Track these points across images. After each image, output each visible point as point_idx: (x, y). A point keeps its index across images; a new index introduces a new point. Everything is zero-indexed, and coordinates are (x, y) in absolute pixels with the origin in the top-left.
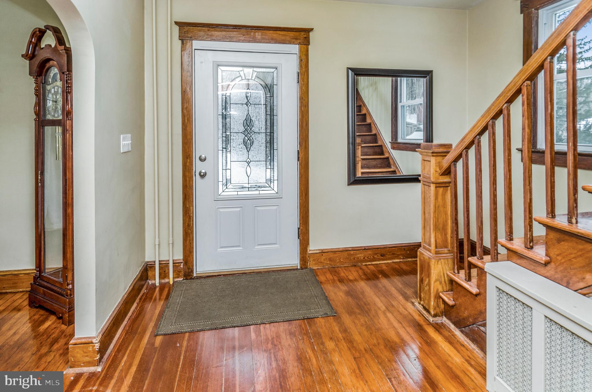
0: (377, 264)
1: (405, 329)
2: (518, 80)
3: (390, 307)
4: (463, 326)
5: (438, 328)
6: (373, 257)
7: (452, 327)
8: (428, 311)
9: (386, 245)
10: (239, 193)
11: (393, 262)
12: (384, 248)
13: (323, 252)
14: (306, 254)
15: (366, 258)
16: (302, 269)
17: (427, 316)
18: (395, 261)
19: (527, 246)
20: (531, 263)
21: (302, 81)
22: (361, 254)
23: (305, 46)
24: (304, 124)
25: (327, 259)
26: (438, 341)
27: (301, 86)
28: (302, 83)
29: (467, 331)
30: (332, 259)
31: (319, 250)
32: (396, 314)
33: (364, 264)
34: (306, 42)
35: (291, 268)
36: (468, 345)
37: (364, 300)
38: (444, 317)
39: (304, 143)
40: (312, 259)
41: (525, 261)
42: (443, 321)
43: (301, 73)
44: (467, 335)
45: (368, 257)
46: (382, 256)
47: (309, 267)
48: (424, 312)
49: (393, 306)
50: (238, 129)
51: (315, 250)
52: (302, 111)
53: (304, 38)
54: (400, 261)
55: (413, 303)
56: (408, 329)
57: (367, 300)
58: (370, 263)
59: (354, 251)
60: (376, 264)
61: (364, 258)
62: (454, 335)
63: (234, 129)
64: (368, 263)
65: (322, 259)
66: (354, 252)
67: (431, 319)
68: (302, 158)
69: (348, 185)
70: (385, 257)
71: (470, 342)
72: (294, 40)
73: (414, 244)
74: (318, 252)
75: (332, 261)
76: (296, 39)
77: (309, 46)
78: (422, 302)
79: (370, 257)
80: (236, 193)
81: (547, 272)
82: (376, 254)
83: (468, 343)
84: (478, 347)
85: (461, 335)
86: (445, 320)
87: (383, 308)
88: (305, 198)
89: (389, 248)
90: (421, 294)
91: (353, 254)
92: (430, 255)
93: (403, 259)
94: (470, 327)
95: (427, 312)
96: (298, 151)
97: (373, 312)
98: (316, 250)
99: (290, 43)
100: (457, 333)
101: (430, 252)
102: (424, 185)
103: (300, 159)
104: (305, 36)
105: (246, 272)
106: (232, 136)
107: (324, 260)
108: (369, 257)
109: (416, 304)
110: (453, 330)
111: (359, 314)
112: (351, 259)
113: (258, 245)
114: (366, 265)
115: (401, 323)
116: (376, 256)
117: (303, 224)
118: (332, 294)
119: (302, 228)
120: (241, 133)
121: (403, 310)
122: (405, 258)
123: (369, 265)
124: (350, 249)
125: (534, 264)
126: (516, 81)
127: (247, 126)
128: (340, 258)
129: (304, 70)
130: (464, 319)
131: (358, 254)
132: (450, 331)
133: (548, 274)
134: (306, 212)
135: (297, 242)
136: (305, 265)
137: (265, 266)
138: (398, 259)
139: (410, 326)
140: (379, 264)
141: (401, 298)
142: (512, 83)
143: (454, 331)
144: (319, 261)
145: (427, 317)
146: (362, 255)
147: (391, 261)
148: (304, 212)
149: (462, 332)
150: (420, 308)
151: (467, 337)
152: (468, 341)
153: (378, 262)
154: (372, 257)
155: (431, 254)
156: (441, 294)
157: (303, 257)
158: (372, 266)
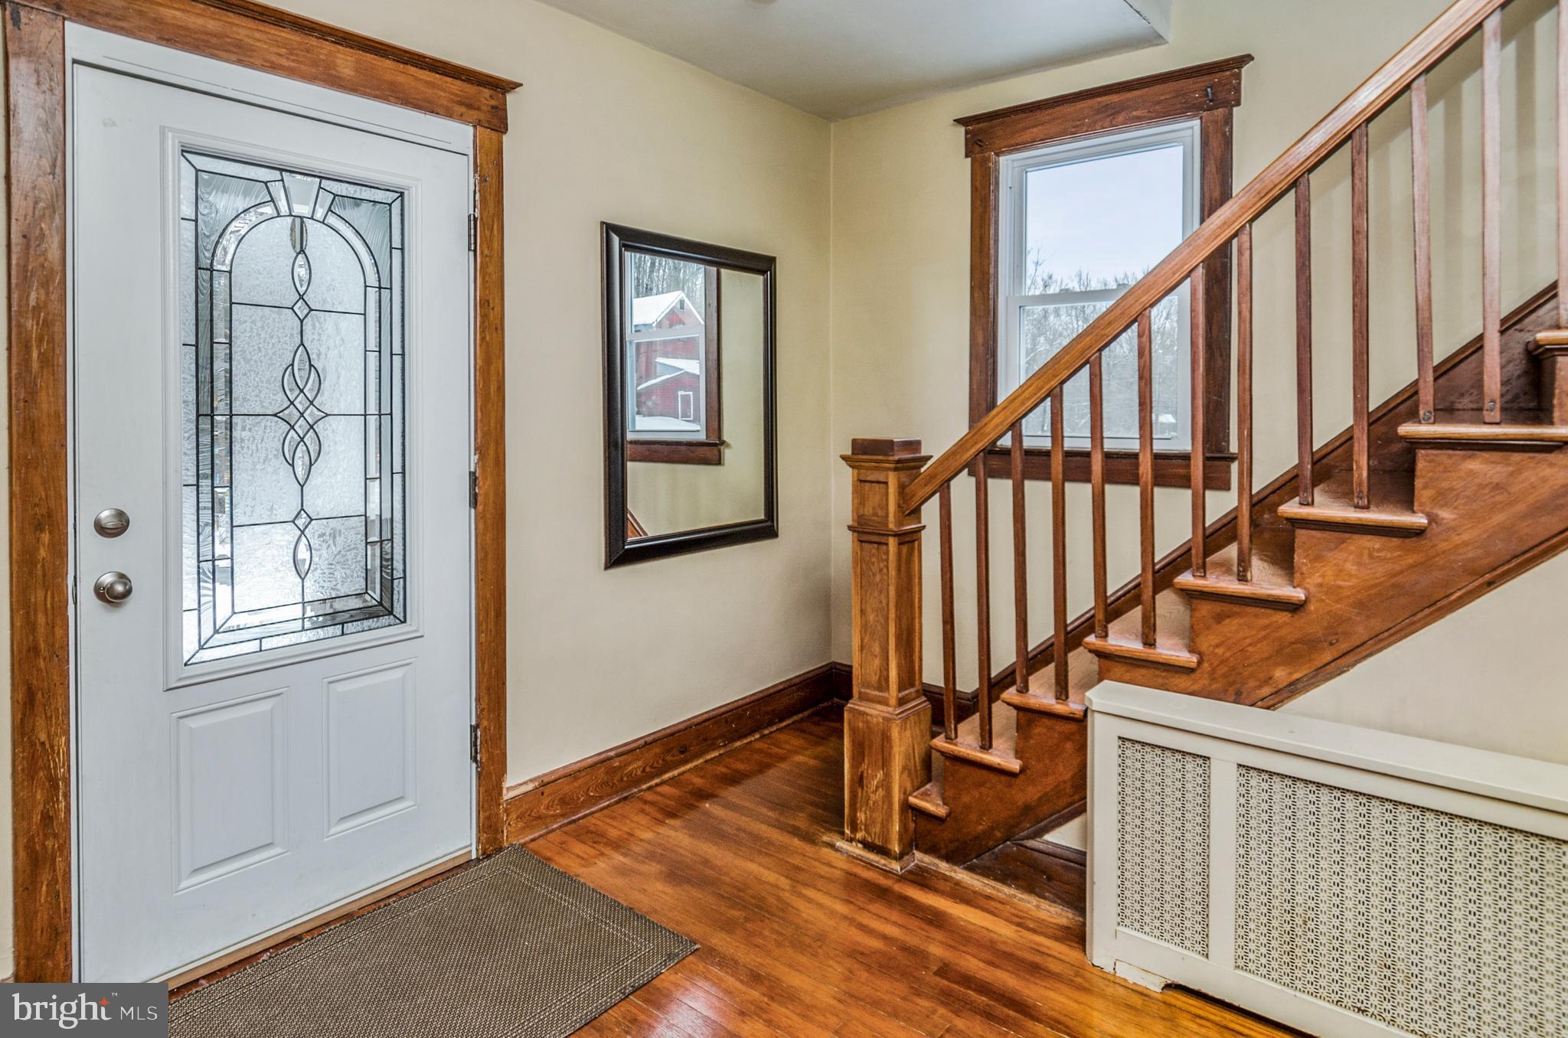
0: (674, 777)
1: (869, 912)
2: (1132, 302)
3: (794, 873)
4: (973, 856)
5: (921, 878)
6: (663, 760)
7: (944, 867)
8: (883, 851)
9: (689, 720)
10: (267, 644)
11: (706, 761)
12: (686, 729)
13: (544, 784)
14: (499, 805)
15: (648, 769)
16: (489, 857)
17: (883, 862)
18: (709, 757)
19: (1148, 641)
20: (1157, 672)
21: (485, 246)
22: (638, 759)
23: (494, 135)
24: (493, 388)
25: (556, 802)
26: (944, 909)
27: (481, 262)
28: (486, 252)
29: (988, 864)
30: (567, 800)
31: (531, 780)
32: (820, 884)
33: (644, 787)
34: (496, 122)
35: (450, 865)
36: (995, 892)
37: (727, 879)
38: (915, 851)
39: (492, 446)
40: (515, 817)
41: (1143, 671)
42: (916, 862)
43: (482, 219)
44: (985, 872)
45: (652, 767)
46: (682, 752)
47: (506, 844)
48: (872, 857)
49: (798, 868)
50: (262, 402)
51: (521, 785)
52: (488, 343)
53: (493, 107)
54: (720, 755)
55: (832, 846)
56: (871, 907)
57: (732, 878)
58: (657, 781)
59: (622, 758)
60: (670, 779)
61: (644, 771)
62: (957, 883)
63: (245, 400)
64: (653, 783)
65: (542, 807)
66: (620, 762)
67: (896, 866)
68: (486, 495)
69: (607, 568)
70: (687, 754)
71: (998, 885)
72: (463, 109)
73: (744, 702)
74: (530, 787)
75: (568, 804)
76: (470, 106)
77: (505, 138)
78: (859, 836)
79: (658, 763)
80: (254, 646)
81: (1193, 684)
82: (669, 751)
83: (994, 888)
84: (1018, 887)
85: (972, 878)
86: (920, 858)
87: (784, 882)
88: (496, 623)
89: (696, 725)
90: (855, 816)
91: (620, 767)
92: (888, 713)
93: (725, 746)
94: (996, 850)
95: (878, 853)
96: (472, 475)
97: (772, 900)
98: (525, 783)
99: (449, 114)
100: (961, 875)
101: (887, 704)
102: (861, 541)
103: (479, 499)
104: (493, 103)
105: (297, 932)
106: (239, 427)
107: (547, 808)
108: (655, 765)
109: (840, 844)
110: (947, 873)
111: (747, 919)
112: (613, 784)
113: (342, 819)
114: (649, 788)
115: (852, 903)
116: (669, 758)
117: (489, 711)
118: (636, 896)
119: (485, 723)
120: (275, 415)
121: (827, 869)
122: (729, 743)
123: (657, 785)
124: (612, 754)
125: (1163, 674)
126: (1127, 306)
127: (298, 391)
128: (588, 790)
129: (492, 211)
130: (977, 838)
131: (629, 764)
132: (946, 878)
133: (1195, 687)
134: (497, 672)
135: (468, 773)
136: (495, 839)
137: (364, 887)
138: (714, 750)
139: (871, 901)
140: (679, 775)
141: (796, 842)
142: (1118, 309)
143: (953, 874)
144: (533, 814)
145: (884, 865)
146: (640, 763)
147: (701, 761)
148: (493, 670)
149: (971, 869)
150: (857, 850)
151: (987, 876)
152: (993, 883)
153: (676, 772)
154: (660, 762)
155: (890, 709)
156: (912, 800)
157: (488, 818)
158: (665, 789)
